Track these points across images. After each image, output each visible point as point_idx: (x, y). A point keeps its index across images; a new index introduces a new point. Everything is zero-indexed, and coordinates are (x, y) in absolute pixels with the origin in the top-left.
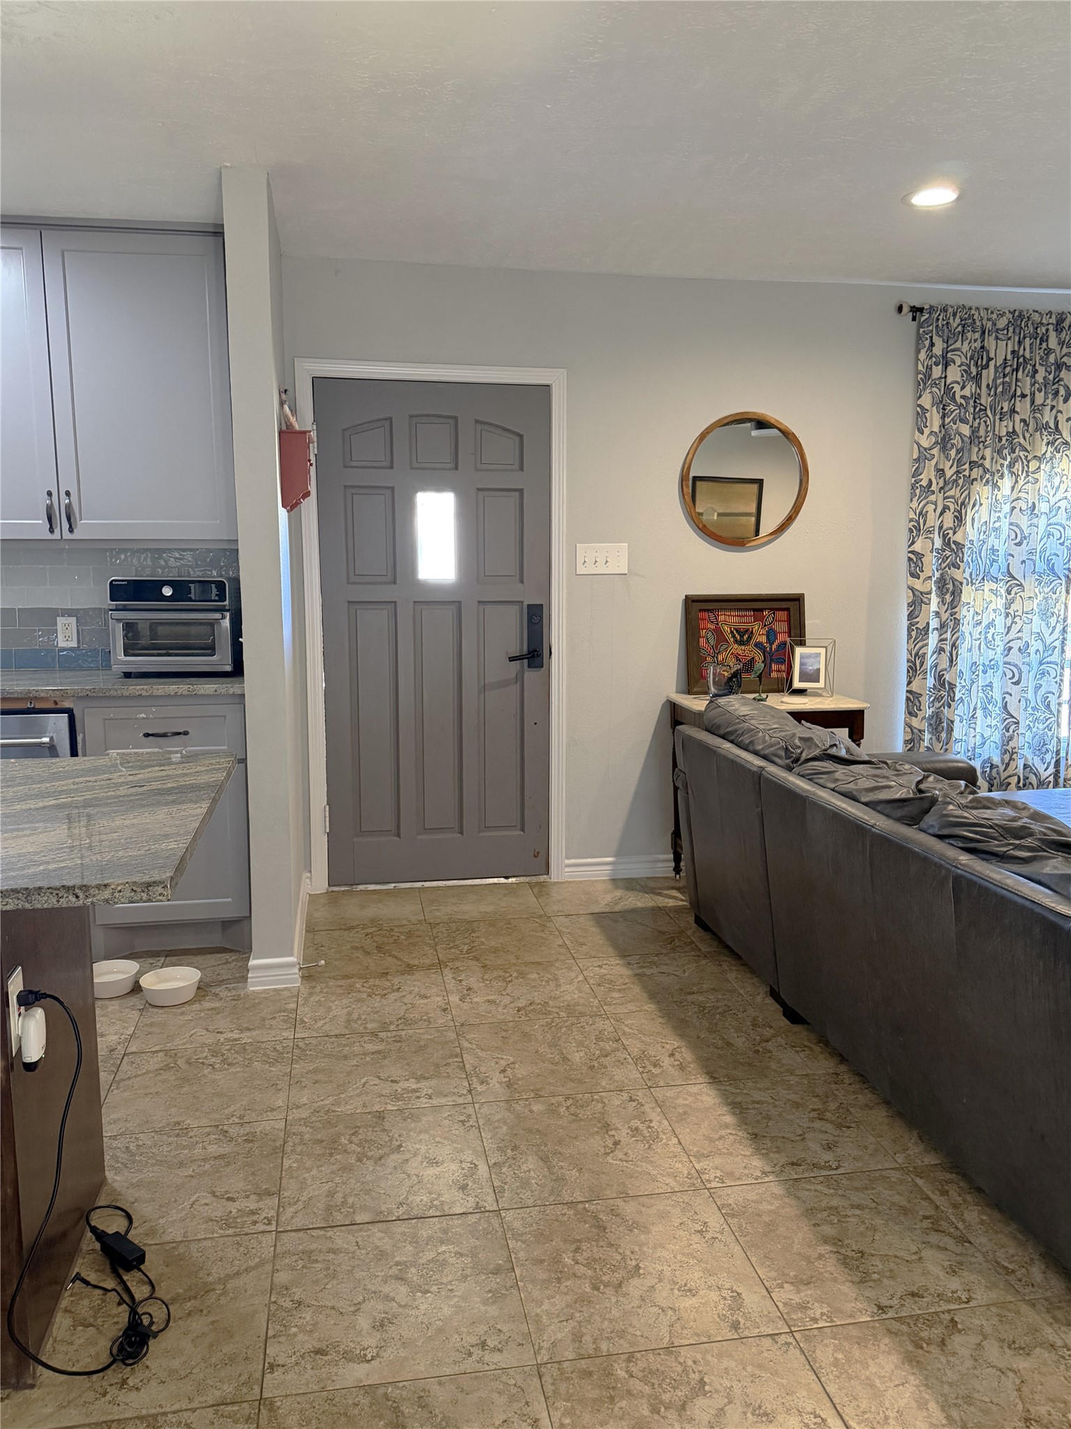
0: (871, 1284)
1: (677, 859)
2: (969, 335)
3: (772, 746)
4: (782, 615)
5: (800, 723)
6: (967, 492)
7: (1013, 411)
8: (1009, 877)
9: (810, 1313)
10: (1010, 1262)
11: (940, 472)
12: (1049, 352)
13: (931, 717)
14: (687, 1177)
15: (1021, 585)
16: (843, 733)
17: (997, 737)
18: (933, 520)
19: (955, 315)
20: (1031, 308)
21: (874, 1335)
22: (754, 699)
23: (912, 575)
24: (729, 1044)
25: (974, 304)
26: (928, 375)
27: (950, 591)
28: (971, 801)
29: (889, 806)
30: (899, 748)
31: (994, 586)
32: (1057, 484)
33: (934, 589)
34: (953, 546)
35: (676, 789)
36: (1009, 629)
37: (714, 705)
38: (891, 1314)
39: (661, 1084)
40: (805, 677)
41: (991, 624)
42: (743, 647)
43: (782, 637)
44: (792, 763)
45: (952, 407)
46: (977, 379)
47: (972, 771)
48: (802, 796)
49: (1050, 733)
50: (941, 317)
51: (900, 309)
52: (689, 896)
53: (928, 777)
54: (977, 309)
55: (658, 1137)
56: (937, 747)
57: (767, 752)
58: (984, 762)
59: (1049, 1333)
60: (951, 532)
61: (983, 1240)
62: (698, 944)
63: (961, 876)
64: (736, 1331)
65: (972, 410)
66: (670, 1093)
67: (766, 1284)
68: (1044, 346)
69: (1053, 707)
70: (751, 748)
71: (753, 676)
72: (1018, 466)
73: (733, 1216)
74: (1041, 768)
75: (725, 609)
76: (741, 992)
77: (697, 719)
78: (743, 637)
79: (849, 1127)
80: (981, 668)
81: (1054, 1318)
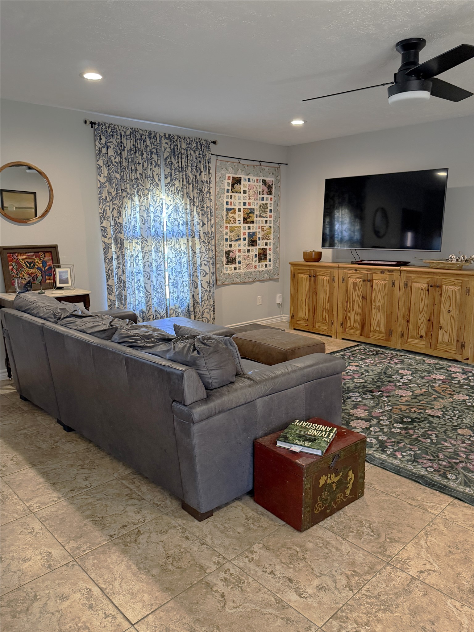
0: (107, 528)
1: (9, 370)
2: (115, 136)
3: (47, 313)
4: (49, 254)
5: (61, 302)
6: (121, 202)
7: (136, 169)
8: (145, 355)
9: (82, 549)
10: (159, 502)
11: (110, 193)
12: (147, 146)
13: (118, 295)
14: (23, 511)
15: (147, 240)
16: (81, 305)
17: (144, 301)
18: (109, 213)
19: (109, 127)
20: (139, 127)
21: (109, 548)
22: (39, 293)
23: (103, 236)
24: (39, 448)
25: (116, 124)
26: (100, 151)
27: (119, 243)
28: (130, 327)
29: (99, 333)
30: (106, 308)
31: (136, 241)
32: (155, 200)
33: (113, 242)
34: (119, 224)
35: (4, 338)
36: (144, 258)
37: (18, 297)
38: (115, 537)
39: (8, 474)
40: (61, 281)
41: (137, 256)
42: (31, 270)
43: (49, 264)
44: (57, 320)
45: (111, 166)
46: (121, 155)
47: (135, 315)
48: (62, 334)
49: (163, 298)
50: (103, 128)
51: (86, 122)
52: (16, 387)
53: (114, 319)
54: (118, 126)
55: (7, 498)
56: (121, 307)
57: (45, 316)
58: (140, 311)
59: (174, 523)
60: (117, 218)
61: (149, 496)
62: (22, 408)
63: (128, 357)
64: (50, 568)
65: (120, 168)
66: (12, 477)
67: (62, 543)
68: (145, 144)
69: (163, 287)
70: (38, 315)
71: (37, 282)
72: (140, 192)
73: (46, 521)
74: (161, 311)
75: (20, 253)
76: (44, 424)
77: (11, 304)
78: (31, 264)
79: (94, 469)
80: (135, 274)
81: (175, 517)
